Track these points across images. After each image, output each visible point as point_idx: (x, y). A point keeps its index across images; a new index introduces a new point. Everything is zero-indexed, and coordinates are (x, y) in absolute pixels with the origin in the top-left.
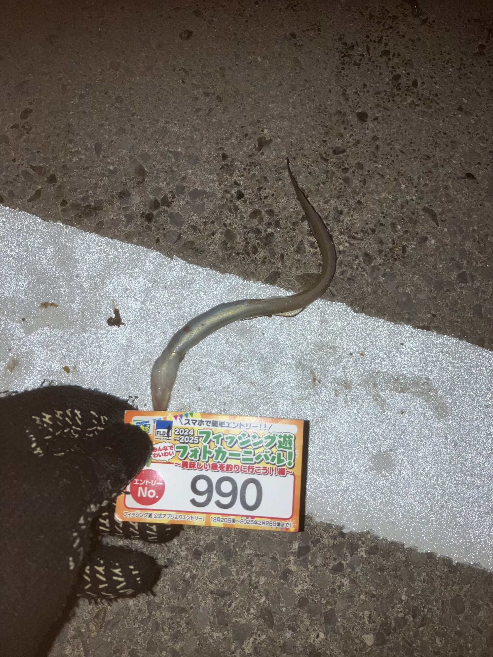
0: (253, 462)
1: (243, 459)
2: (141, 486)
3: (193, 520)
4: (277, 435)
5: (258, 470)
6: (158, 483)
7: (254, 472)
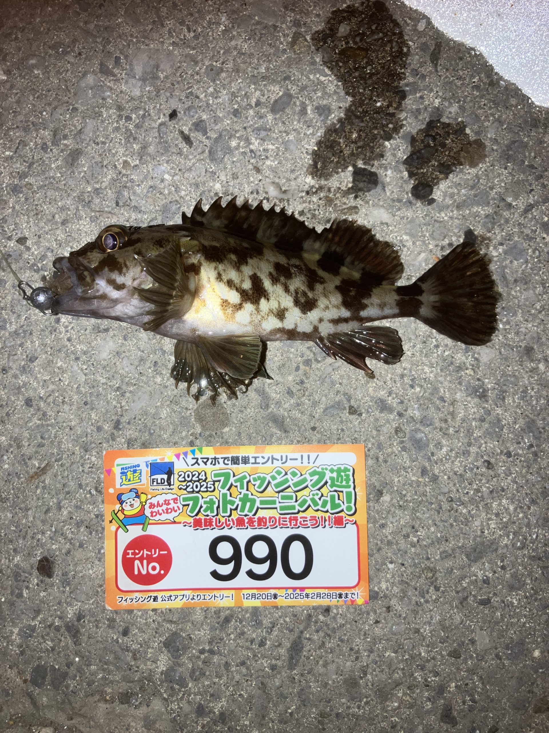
0: (296, 511)
1: (280, 507)
2: (138, 559)
3: (217, 601)
4: (326, 469)
5: (304, 521)
6: (161, 552)
7: (298, 524)
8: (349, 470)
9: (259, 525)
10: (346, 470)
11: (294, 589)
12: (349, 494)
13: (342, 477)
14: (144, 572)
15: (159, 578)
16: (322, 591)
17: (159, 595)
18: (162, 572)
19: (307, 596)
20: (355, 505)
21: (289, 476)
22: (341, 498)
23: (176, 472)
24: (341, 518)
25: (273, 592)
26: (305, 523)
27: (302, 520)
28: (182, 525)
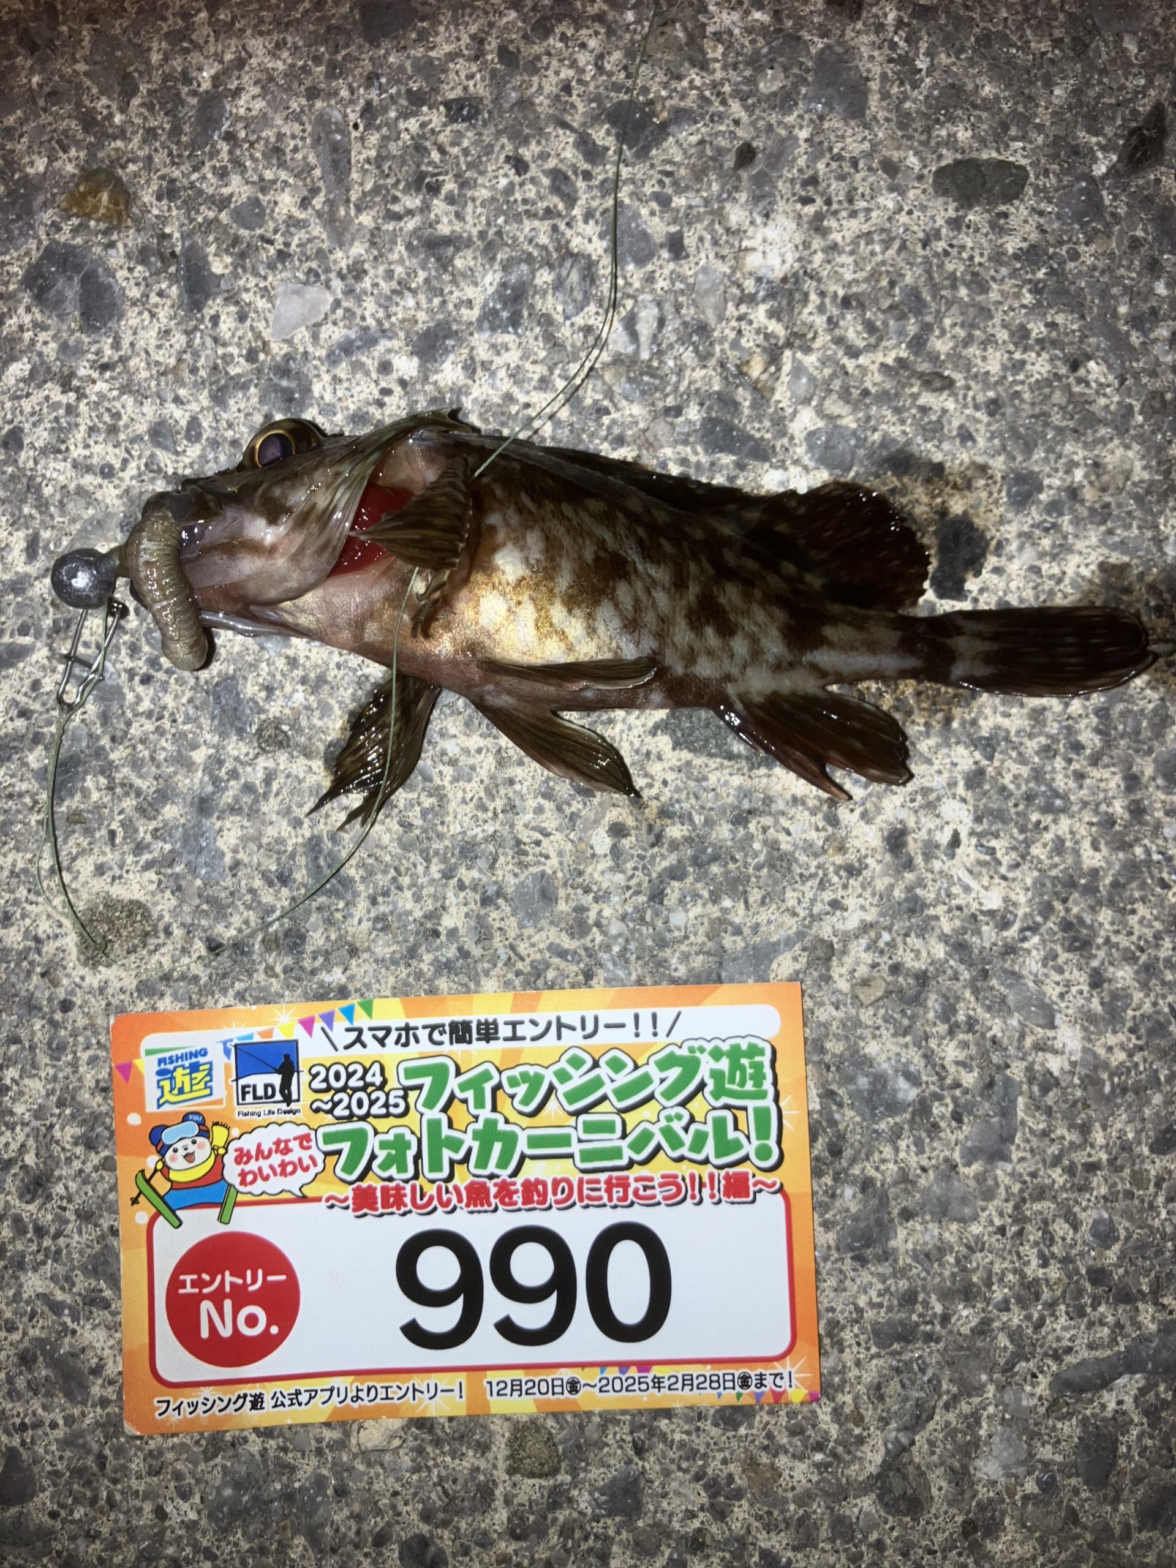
0: (624, 1162)
1: (582, 1152)
2: (208, 1297)
3: (421, 1401)
4: (702, 1050)
5: (645, 1188)
6: (270, 1278)
7: (631, 1197)
8: (761, 1052)
9: (527, 1200)
10: (754, 1051)
11: (624, 1366)
12: (762, 1116)
13: (743, 1069)
14: (226, 1332)
15: (265, 1346)
16: (695, 1370)
17: (268, 1390)
18: (274, 1330)
19: (658, 1383)
20: (779, 1142)
21: (604, 1071)
22: (742, 1125)
23: (303, 1066)
24: (744, 1177)
25: (567, 1374)
26: (649, 1192)
27: (640, 1185)
28: (323, 1204)
